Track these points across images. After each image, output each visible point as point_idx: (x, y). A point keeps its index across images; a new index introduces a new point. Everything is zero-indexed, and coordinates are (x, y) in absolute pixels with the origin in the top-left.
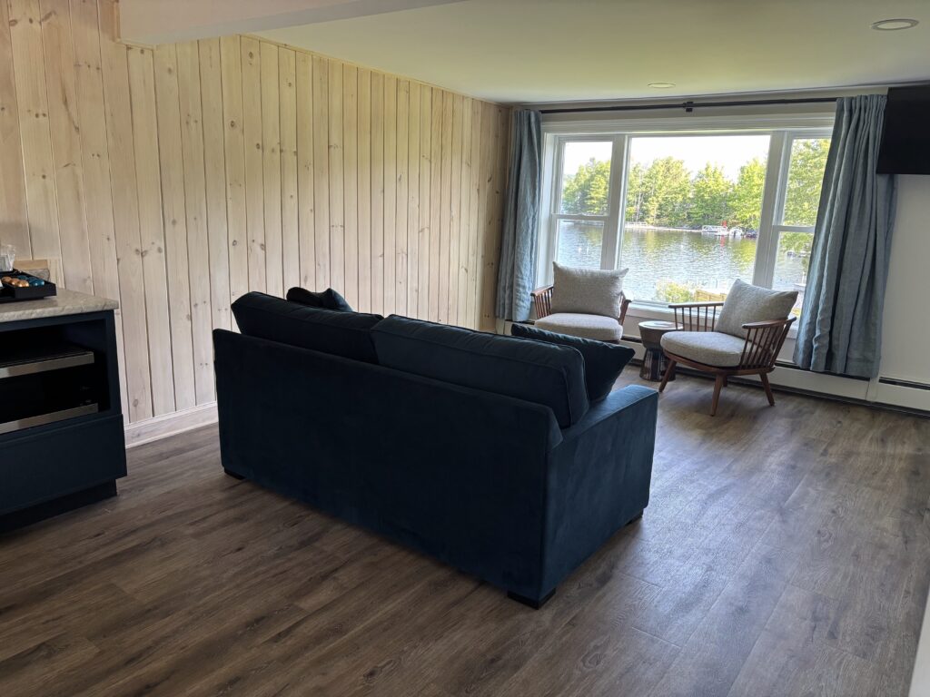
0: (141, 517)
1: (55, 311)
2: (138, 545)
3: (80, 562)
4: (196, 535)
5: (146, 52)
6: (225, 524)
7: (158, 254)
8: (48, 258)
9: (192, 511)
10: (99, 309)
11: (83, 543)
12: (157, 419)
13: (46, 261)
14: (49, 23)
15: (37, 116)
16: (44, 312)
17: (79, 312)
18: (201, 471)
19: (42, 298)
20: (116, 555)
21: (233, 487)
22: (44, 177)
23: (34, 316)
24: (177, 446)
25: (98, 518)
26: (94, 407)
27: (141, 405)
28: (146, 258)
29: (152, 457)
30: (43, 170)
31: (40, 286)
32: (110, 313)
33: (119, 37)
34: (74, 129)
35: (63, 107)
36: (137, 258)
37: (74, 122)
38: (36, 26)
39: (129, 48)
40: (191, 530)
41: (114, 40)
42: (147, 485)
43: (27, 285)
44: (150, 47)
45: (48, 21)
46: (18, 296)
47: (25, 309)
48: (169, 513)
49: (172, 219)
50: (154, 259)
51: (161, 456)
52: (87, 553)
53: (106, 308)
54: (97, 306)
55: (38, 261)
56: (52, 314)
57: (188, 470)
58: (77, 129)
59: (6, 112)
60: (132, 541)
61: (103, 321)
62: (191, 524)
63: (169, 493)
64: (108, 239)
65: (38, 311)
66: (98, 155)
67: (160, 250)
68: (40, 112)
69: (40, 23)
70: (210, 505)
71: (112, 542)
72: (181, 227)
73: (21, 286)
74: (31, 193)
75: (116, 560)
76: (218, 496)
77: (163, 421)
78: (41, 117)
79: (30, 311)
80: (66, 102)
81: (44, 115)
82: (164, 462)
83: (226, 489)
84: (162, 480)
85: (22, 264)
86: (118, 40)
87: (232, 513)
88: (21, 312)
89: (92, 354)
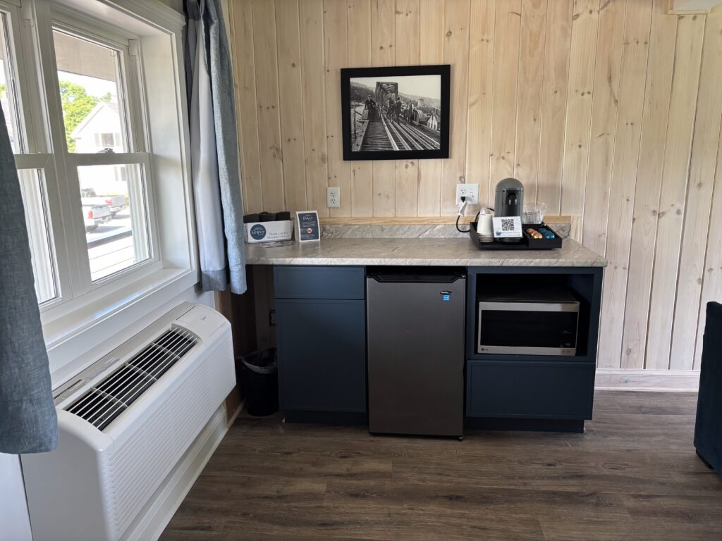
0: (593, 464)
1: (550, 262)
2: (576, 493)
3: (525, 484)
4: (634, 512)
5: (699, 17)
6: (668, 513)
7: (677, 216)
8: (572, 215)
9: (643, 482)
10: (589, 265)
11: (537, 466)
12: (647, 372)
13: (570, 217)
14: (606, 10)
15: (583, 94)
16: (541, 262)
17: (570, 265)
18: (672, 441)
19: (550, 249)
20: (554, 493)
21: (696, 474)
22: (580, 146)
23: (532, 265)
24: (659, 405)
25: (558, 448)
26: (572, 351)
27: (634, 355)
28: (662, 219)
29: (631, 407)
30: (580, 141)
31: (551, 239)
32: (599, 270)
33: (672, 9)
34: (613, 101)
35: (607, 83)
36: (654, 219)
37: (614, 96)
38: (595, 16)
39: (680, 17)
40: (631, 503)
41: (666, 13)
42: (612, 434)
43: (541, 237)
44: (703, 12)
45: (606, 8)
46: (530, 246)
47: (527, 258)
48: (618, 473)
49: (698, 182)
50: (671, 222)
51: (640, 409)
52: (533, 478)
53: (595, 265)
54: (587, 262)
55: (564, 217)
56: (547, 265)
57: (658, 435)
58: (616, 101)
59: (558, 94)
60: (573, 485)
61: (592, 276)
62: (635, 496)
63: (628, 451)
64: (628, 200)
65: (537, 260)
66: (632, 124)
67: (678, 212)
68: (586, 91)
69: (599, 13)
70: (663, 484)
71: (557, 478)
72: (707, 191)
73: (536, 237)
74: (567, 160)
75: (552, 497)
76: (678, 478)
77: (652, 376)
78: (586, 95)
79: (530, 260)
80: (610, 79)
81: (589, 93)
82: (639, 417)
83: (689, 473)
84: (630, 435)
85: (550, 218)
86: (670, 12)
87: (683, 504)
88: (523, 260)
89: (578, 304)
